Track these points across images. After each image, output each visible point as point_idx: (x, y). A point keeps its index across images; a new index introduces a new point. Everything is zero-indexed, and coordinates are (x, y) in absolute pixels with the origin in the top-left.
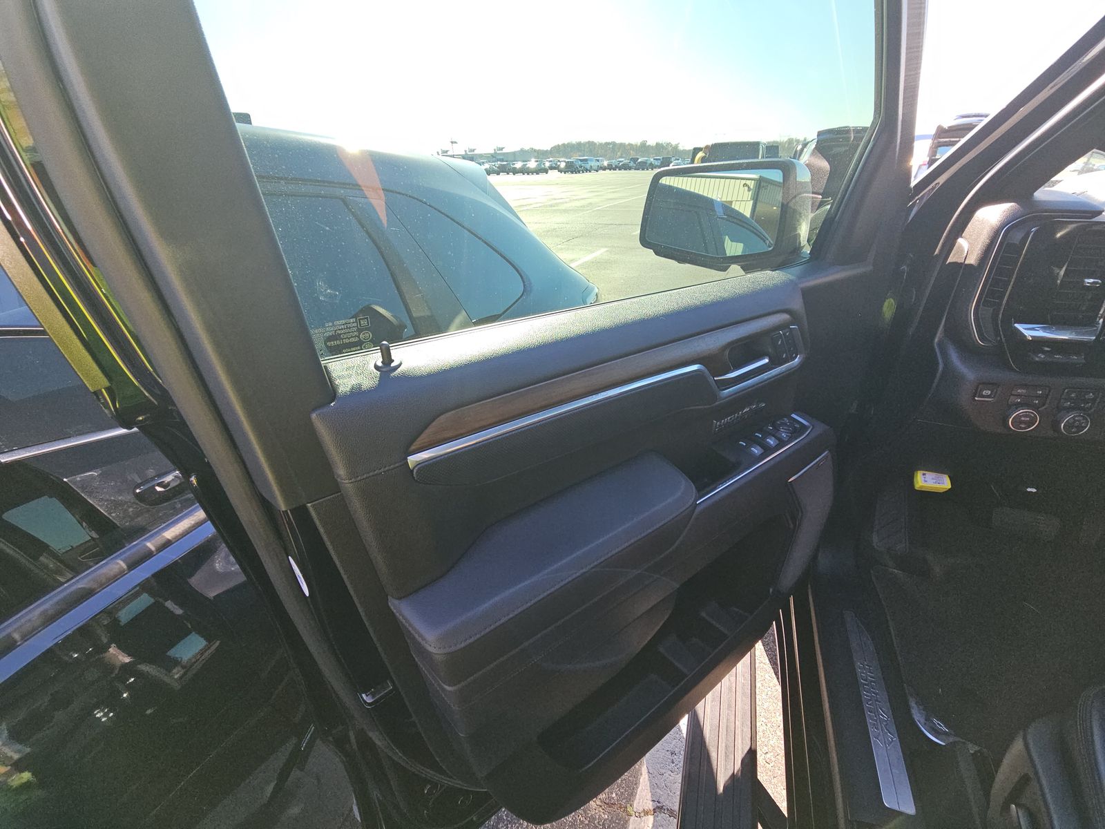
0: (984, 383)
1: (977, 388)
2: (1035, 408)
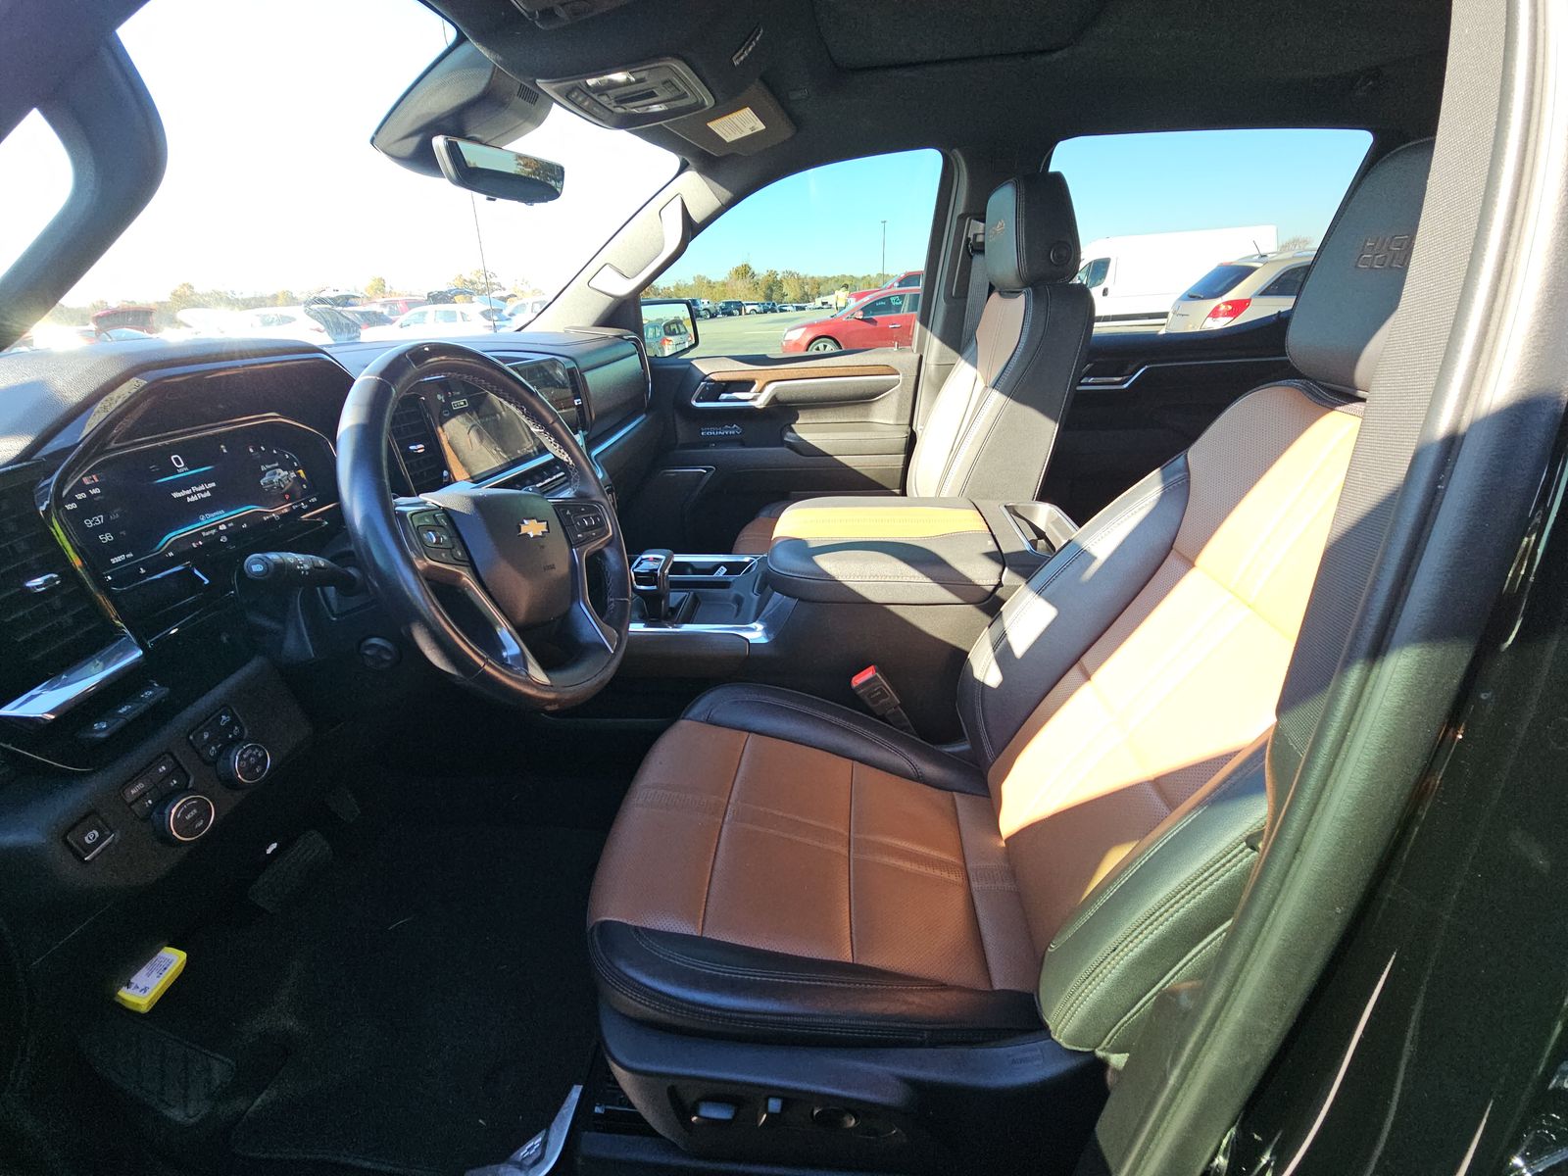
0: (73, 827)
1: (71, 847)
2: (182, 790)
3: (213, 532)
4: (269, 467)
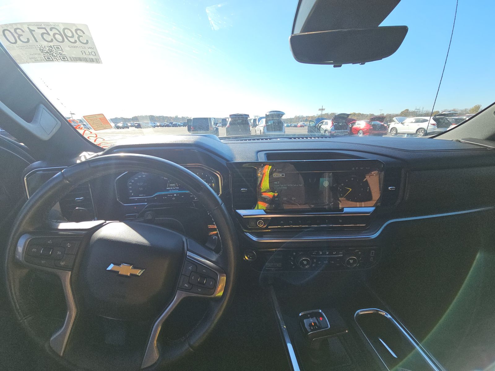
3: (172, 195)
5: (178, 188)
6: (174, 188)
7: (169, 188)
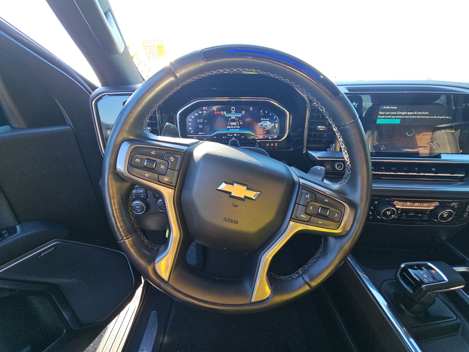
3: (231, 135)
4: (264, 119)
5: (239, 127)
6: (235, 127)
7: (229, 127)
